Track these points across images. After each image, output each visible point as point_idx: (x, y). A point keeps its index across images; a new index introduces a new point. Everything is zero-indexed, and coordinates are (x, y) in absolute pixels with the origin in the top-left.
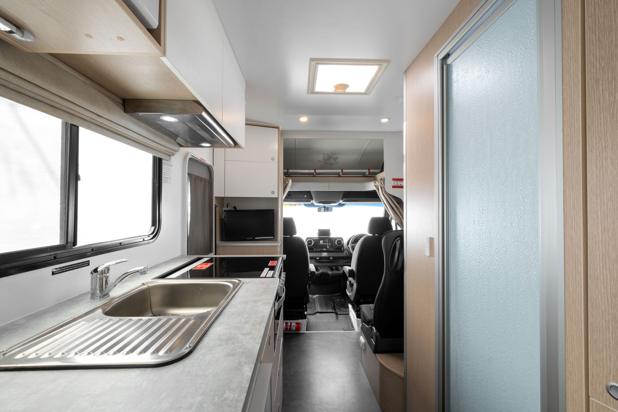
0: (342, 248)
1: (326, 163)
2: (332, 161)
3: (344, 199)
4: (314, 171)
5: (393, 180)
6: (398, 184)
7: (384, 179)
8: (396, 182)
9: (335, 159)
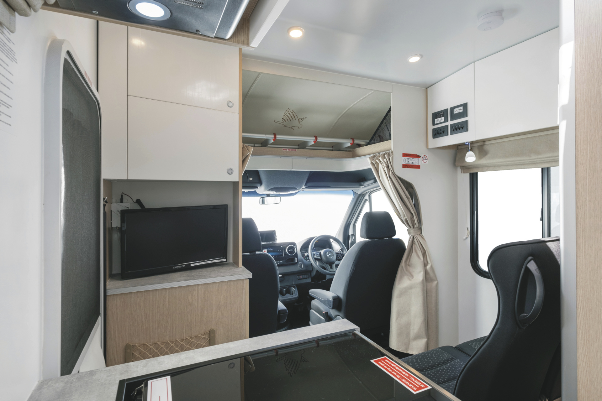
0: (296, 259)
1: (284, 126)
2: (295, 123)
3: (309, 184)
4: (273, 136)
5: (403, 156)
6: (409, 162)
7: (392, 154)
8: (407, 159)
9: (300, 120)
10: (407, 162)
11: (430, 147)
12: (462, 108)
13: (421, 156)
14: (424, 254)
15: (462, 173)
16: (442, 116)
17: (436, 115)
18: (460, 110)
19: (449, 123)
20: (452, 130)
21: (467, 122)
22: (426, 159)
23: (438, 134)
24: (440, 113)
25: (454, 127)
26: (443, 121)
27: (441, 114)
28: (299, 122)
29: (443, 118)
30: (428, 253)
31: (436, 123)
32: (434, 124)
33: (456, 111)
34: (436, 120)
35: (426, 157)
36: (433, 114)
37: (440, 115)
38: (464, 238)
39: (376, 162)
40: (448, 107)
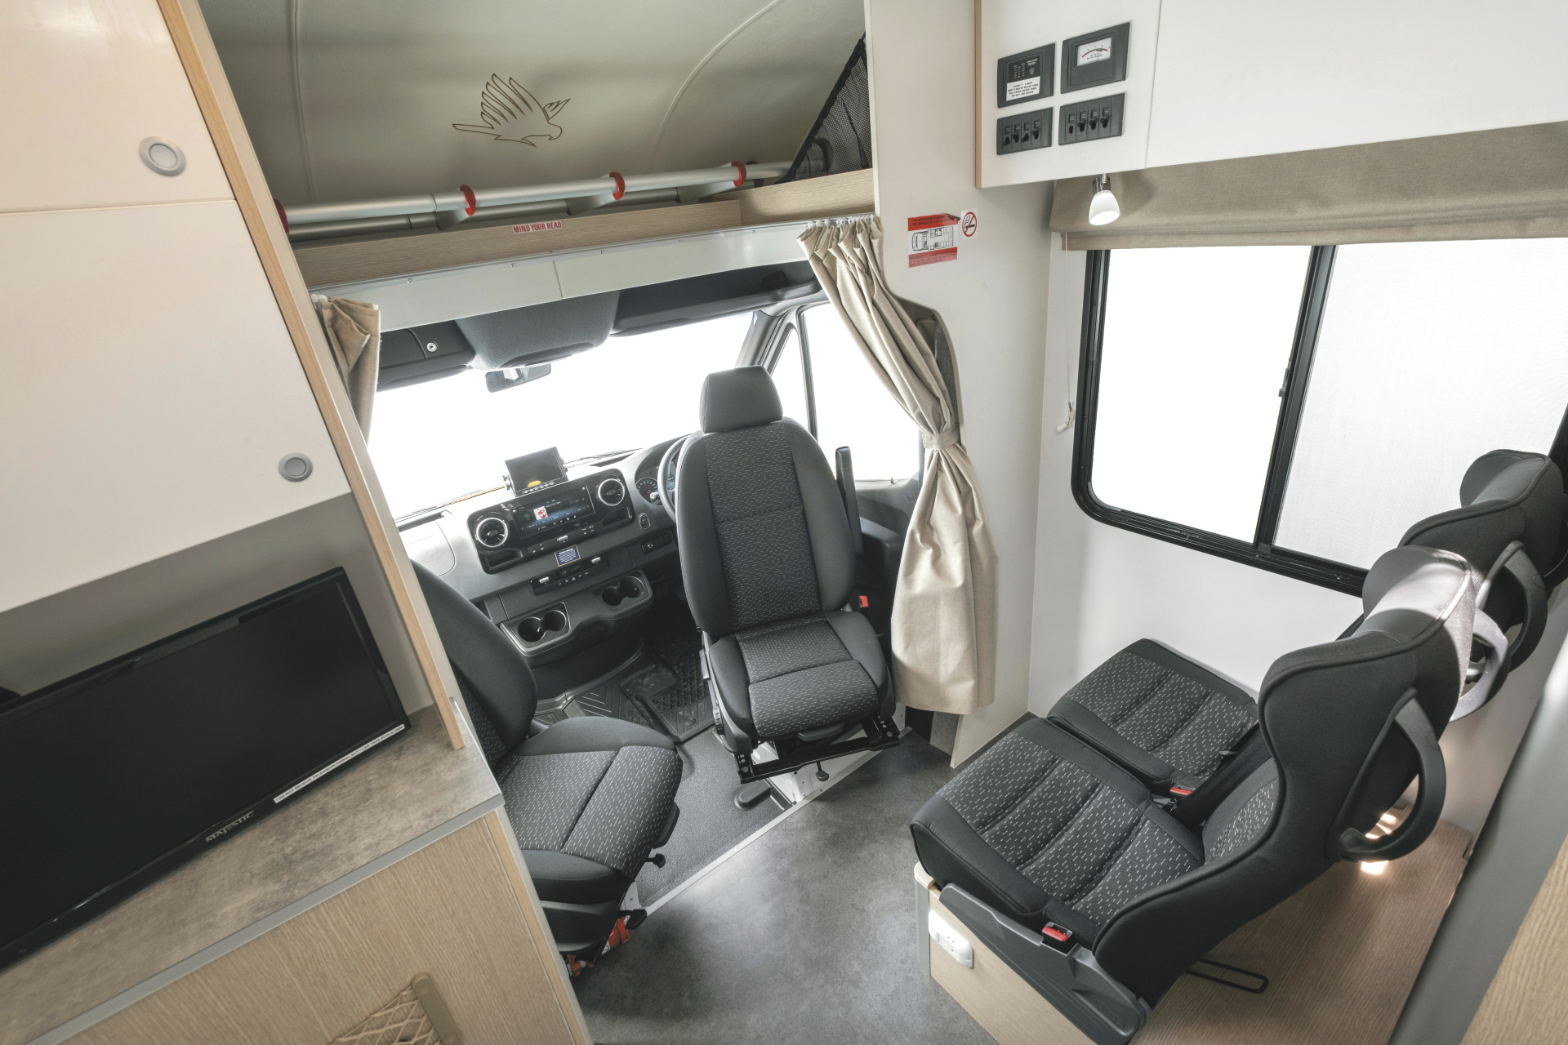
0: (628, 511)
1: (498, 137)
4: (461, 199)
5: (910, 229)
6: (926, 243)
7: (879, 228)
8: (920, 236)
9: (548, 111)
10: (920, 246)
11: (986, 183)
12: (1107, 43)
13: (958, 219)
14: (966, 495)
15: (1064, 249)
16: (1032, 71)
17: (1011, 66)
18: (1101, 50)
19: (1058, 100)
20: (1068, 126)
21: (1121, 98)
22: (973, 223)
23: (1017, 141)
24: (1025, 61)
25: (1073, 118)
26: (1037, 91)
27: (1030, 63)
28: (548, 118)
29: (1036, 80)
30: (977, 494)
31: (1009, 97)
32: (1002, 102)
33: (1086, 56)
34: (1010, 86)
35: (974, 216)
36: (1001, 62)
37: (1028, 68)
38: (1060, 428)
39: (827, 254)
40: (1057, 38)
